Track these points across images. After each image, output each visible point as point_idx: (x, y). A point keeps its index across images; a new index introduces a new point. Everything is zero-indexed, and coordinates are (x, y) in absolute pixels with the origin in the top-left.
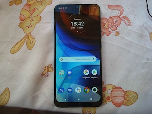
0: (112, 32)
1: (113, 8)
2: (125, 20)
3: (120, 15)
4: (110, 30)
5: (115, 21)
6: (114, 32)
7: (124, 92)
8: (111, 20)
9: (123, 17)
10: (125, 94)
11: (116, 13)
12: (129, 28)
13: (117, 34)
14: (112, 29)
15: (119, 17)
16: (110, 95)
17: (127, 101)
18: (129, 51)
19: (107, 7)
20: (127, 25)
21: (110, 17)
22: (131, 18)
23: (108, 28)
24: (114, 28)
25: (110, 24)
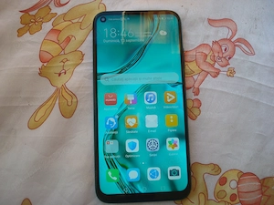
0: (221, 69)
1: (217, 24)
2: (243, 46)
3: (232, 37)
4: (217, 66)
5: (223, 48)
6: (225, 69)
7: (260, 181)
8: (216, 47)
9: (239, 40)
10: (262, 185)
11: (223, 33)
12: (252, 58)
13: (232, 73)
14: (221, 63)
15: (230, 40)
16: (235, 192)
17: (266, 198)
18: (257, 102)
19: (206, 23)
20: (246, 53)
21: (214, 43)
22: (252, 40)
23: (212, 63)
24: (224, 62)
25: (216, 55)
